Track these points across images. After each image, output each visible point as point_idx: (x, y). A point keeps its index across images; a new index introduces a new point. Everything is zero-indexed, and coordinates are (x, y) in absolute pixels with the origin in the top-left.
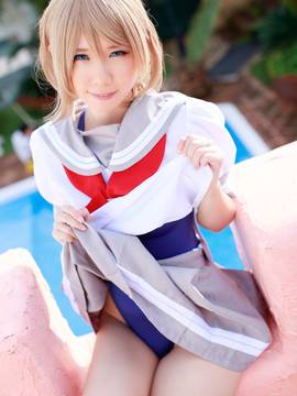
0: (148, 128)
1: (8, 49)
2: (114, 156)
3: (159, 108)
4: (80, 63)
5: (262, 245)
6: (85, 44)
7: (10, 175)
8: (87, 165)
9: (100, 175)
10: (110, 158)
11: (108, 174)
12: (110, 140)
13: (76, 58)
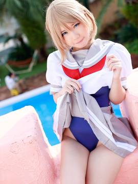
0: (100, 52)
2: (85, 62)
3: (104, 45)
7: (3, 96)
8: (73, 65)
9: (78, 69)
10: (83, 63)
11: (81, 69)
12: (84, 56)
13: (63, 35)
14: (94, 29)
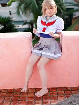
1: (23, 23)
3: (56, 17)
4: (46, 10)
5: (63, 37)
6: (47, 7)
13: (46, 9)
14: (55, 12)
